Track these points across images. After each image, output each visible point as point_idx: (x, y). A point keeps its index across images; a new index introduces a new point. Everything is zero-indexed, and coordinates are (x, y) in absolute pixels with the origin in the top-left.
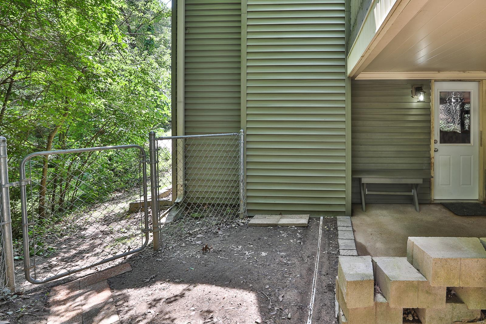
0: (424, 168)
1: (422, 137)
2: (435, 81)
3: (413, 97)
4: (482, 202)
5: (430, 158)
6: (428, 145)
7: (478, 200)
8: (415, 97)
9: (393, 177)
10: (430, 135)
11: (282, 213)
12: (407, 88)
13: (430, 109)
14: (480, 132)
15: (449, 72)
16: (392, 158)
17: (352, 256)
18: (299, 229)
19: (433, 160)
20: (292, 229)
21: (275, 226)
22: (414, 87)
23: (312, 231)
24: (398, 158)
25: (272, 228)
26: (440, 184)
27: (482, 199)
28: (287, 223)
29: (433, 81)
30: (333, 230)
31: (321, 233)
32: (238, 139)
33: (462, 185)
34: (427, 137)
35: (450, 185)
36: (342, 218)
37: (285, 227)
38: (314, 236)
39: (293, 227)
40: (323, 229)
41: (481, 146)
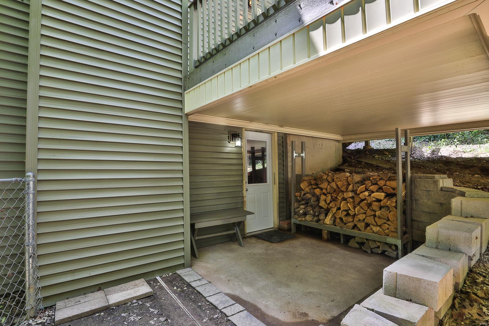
0: (239, 207)
1: (237, 179)
2: (245, 130)
3: (230, 143)
4: (277, 229)
5: (243, 197)
6: (242, 186)
7: (273, 228)
8: (232, 142)
9: (224, 218)
10: (242, 176)
11: (102, 287)
12: (225, 134)
13: (242, 153)
14: (273, 174)
15: (257, 123)
16: (213, 200)
17: (240, 312)
18: (145, 302)
19: (245, 199)
20: (135, 305)
21: (107, 309)
22: (231, 134)
23: (163, 298)
24: (218, 200)
25: (102, 314)
26: (249, 219)
27: (276, 226)
28: (122, 299)
29: (244, 129)
30: (187, 289)
31: (176, 298)
32: (22, 188)
33: (263, 217)
34: (240, 179)
35: (255, 219)
36: (184, 272)
37: (122, 305)
38: (172, 305)
39: (135, 301)
40: (175, 292)
41: (275, 184)
